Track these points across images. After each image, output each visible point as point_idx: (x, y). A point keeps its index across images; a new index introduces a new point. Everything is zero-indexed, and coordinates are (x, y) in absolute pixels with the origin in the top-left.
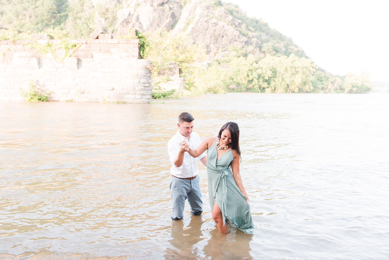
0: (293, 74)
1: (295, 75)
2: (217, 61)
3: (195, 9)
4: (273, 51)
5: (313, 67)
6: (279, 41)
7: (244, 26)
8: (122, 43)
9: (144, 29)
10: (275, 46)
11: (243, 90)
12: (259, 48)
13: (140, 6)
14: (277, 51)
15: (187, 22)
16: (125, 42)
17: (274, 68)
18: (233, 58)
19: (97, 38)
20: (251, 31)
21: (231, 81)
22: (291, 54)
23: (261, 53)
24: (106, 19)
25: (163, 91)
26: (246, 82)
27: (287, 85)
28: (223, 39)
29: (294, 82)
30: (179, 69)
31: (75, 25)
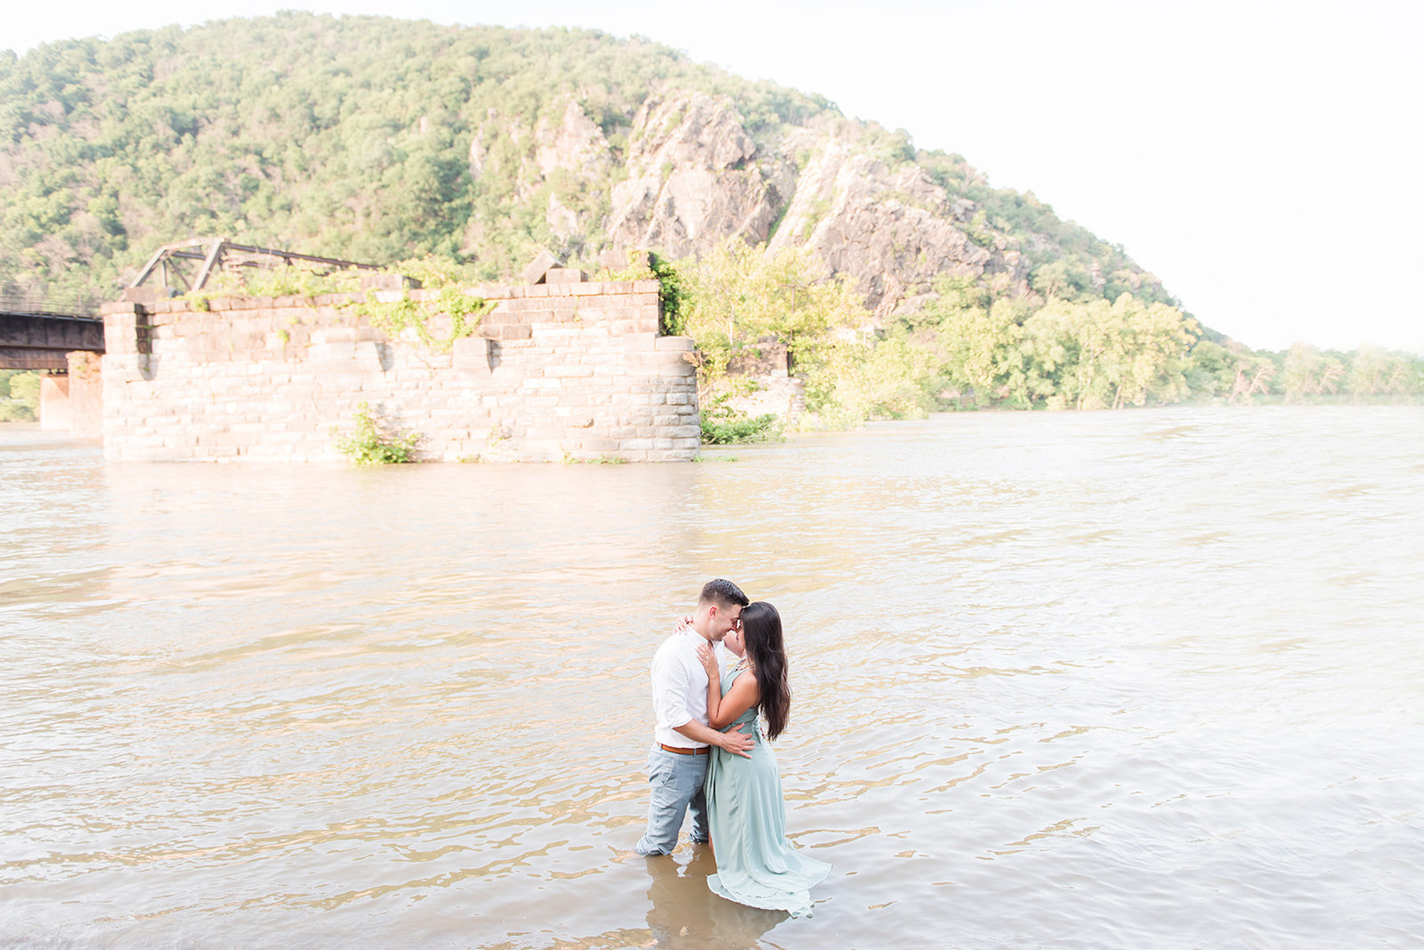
0: (1127, 353)
1: (1133, 356)
2: (904, 321)
3: (837, 173)
4: (1069, 286)
5: (1187, 331)
6: (1086, 256)
7: (979, 217)
8: (613, 292)
9: (690, 237)
10: (1074, 271)
11: (980, 405)
12: (1027, 278)
13: (676, 171)
14: (1079, 287)
15: (812, 211)
16: (620, 290)
17: (1070, 338)
18: (951, 313)
19: (543, 281)
20: (1002, 230)
21: (946, 378)
22: (1120, 294)
23: (1034, 292)
24: (581, 211)
25: (737, 422)
26: (990, 379)
27: (1112, 384)
28: (921, 256)
29: (1132, 376)
30: (786, 355)
31: (494, 233)
